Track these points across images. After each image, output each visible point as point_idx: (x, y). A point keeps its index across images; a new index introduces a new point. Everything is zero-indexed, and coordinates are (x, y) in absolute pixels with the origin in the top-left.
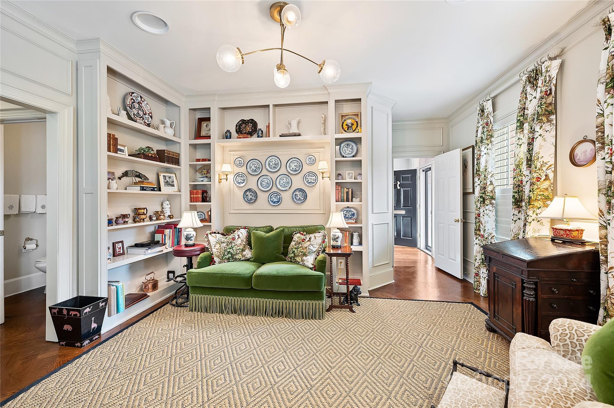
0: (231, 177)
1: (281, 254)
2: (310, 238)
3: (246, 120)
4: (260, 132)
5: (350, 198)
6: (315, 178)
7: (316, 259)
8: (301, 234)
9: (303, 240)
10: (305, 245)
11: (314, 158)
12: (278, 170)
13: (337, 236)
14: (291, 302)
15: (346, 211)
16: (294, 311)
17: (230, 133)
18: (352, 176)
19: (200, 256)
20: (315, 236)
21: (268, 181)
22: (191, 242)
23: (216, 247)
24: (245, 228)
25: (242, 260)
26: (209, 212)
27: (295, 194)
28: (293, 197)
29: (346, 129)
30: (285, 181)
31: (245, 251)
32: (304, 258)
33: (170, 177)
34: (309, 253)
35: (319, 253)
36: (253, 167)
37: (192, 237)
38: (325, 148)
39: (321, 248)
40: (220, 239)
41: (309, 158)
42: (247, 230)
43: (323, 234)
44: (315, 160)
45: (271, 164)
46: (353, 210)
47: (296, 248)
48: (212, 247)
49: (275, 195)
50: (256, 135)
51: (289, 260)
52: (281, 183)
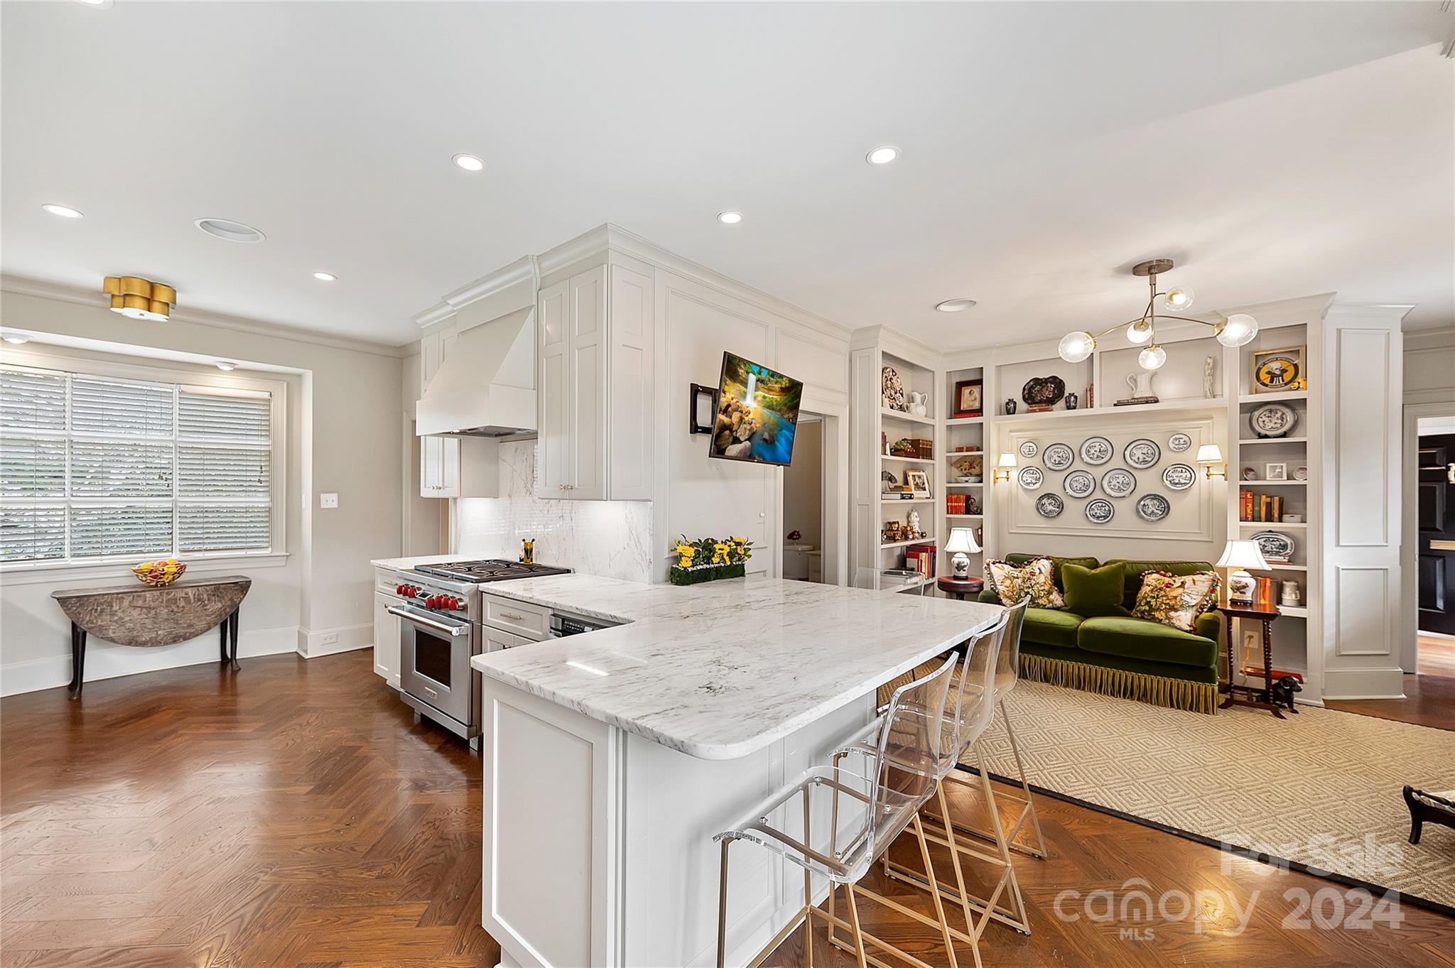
0: (1014, 475)
1: (1121, 605)
2: (1182, 583)
3: (1041, 379)
4: (1072, 398)
5: (1276, 515)
6: (1189, 476)
7: (1197, 617)
8: (1161, 574)
9: (1169, 585)
10: (1174, 594)
11: (1187, 439)
12: (1105, 463)
13: (1243, 584)
14: (1149, 678)
15: (1264, 539)
16: (1155, 692)
17: (1015, 403)
18: (1281, 472)
19: (980, 594)
20: (1194, 581)
21: (1086, 480)
22: (963, 574)
23: (1005, 584)
24: (1048, 558)
25: (1048, 608)
26: (980, 530)
27: (1142, 503)
28: (1137, 509)
29: (1267, 382)
30: (1121, 480)
31: (1052, 594)
32: (1172, 614)
33: (919, 477)
34: (1182, 606)
35: (1202, 609)
36: (1055, 457)
37: (965, 566)
38: (1212, 418)
39: (1207, 601)
40: (1011, 572)
41: (1176, 439)
42: (1051, 561)
43: (1212, 577)
44: (1189, 442)
45: (1092, 451)
46: (1284, 538)
47: (1154, 598)
48: (997, 583)
49: (1100, 504)
50: (1062, 403)
51: (1139, 615)
52: (1112, 484)
